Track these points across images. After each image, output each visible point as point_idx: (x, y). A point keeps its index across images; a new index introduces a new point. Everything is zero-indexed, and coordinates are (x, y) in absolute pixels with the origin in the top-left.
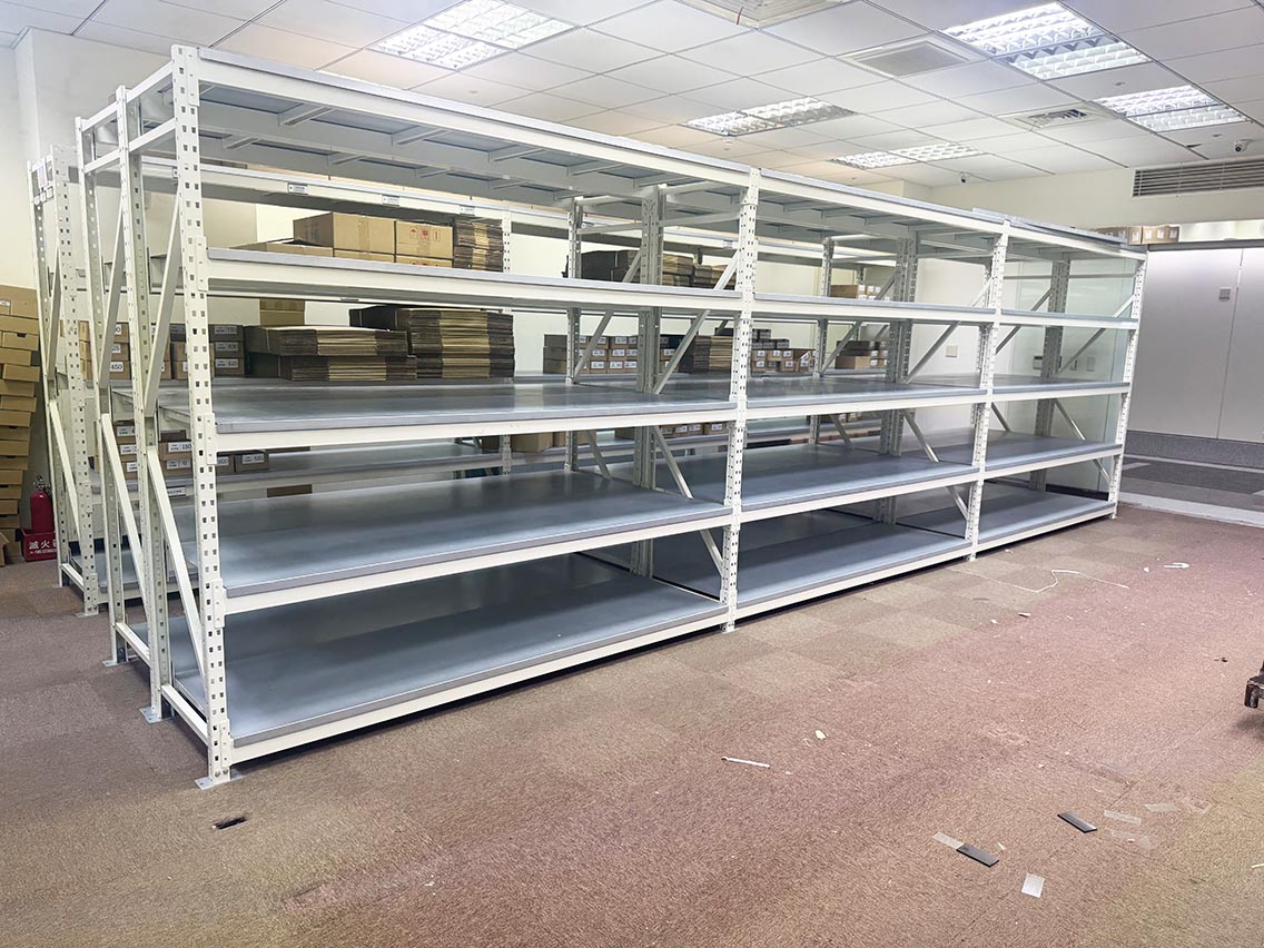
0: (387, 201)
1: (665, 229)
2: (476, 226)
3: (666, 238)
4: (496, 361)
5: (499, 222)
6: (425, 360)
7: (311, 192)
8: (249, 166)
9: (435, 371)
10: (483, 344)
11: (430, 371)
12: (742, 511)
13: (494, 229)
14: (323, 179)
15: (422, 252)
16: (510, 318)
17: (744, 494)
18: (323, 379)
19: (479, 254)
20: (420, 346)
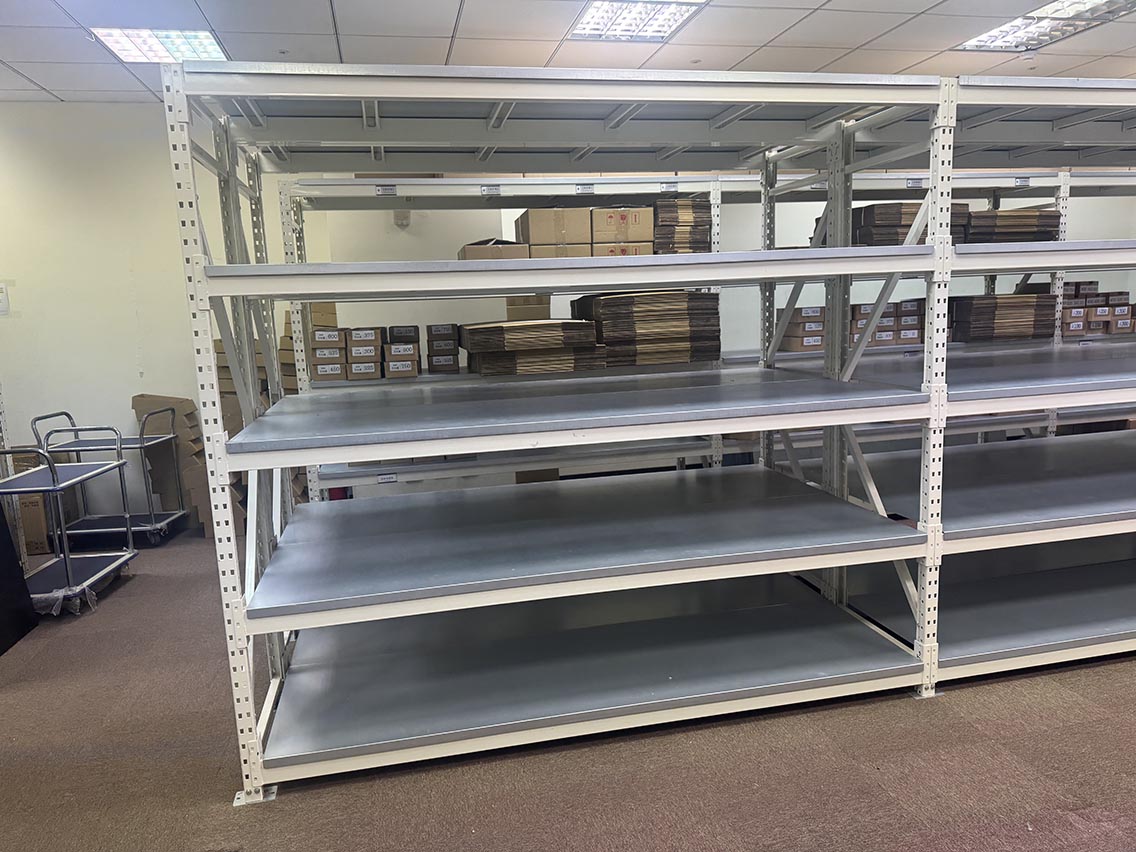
0: (579, 190)
1: (854, 176)
2: (679, 202)
3: (856, 186)
4: (698, 344)
5: (706, 195)
6: (617, 348)
7: (505, 192)
8: (445, 174)
9: (629, 359)
10: (684, 327)
11: (623, 359)
12: (944, 540)
13: (701, 203)
14: (518, 178)
15: (621, 237)
16: (716, 297)
17: (947, 515)
18: (510, 372)
19: (682, 232)
20: (611, 334)
